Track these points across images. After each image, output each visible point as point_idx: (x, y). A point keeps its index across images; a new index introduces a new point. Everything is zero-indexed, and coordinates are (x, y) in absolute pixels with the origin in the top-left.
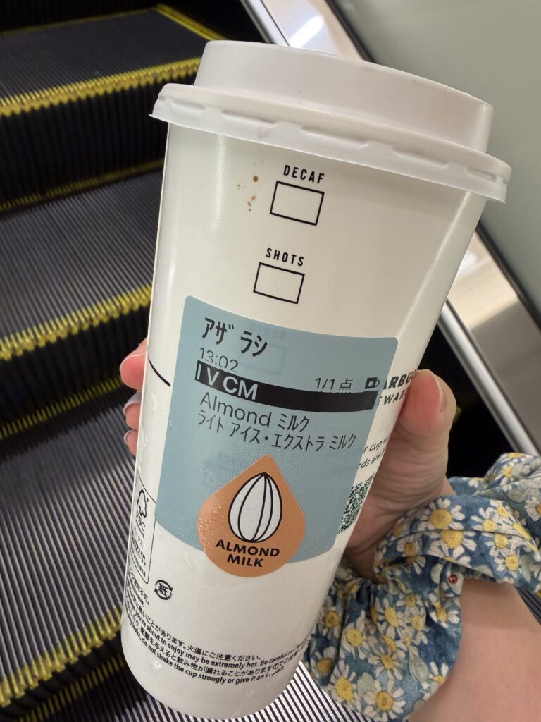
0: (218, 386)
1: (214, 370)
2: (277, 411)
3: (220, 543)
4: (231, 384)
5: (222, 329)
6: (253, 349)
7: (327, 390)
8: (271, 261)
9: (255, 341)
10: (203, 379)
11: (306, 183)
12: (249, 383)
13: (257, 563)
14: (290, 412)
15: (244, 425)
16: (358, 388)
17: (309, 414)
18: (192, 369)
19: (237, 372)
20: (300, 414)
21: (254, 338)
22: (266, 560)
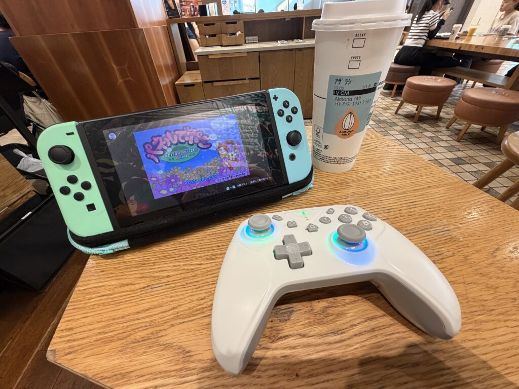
0: (339, 94)
1: (338, 91)
2: (353, 97)
3: (340, 132)
4: (343, 93)
5: (340, 80)
6: (348, 83)
7: (365, 88)
8: (353, 60)
9: (348, 81)
10: (335, 94)
11: (361, 37)
12: (347, 91)
13: (349, 134)
14: (356, 96)
15: (346, 102)
16: (372, 86)
17: (361, 96)
18: (332, 92)
19: (344, 90)
20: (359, 96)
21: (348, 80)
22: (350, 133)
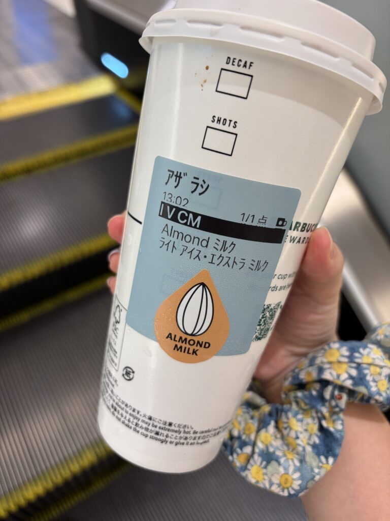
0: (174, 219)
1: (172, 207)
2: (213, 237)
3: (169, 336)
4: (183, 217)
5: (179, 176)
6: (200, 190)
7: (249, 223)
8: (215, 125)
9: (201, 184)
10: (164, 215)
11: (241, 69)
12: (196, 215)
13: (194, 352)
14: (223, 238)
15: (190, 246)
16: (271, 224)
17: (235, 240)
18: (157, 208)
19: (188, 208)
20: (229, 240)
21: (200, 182)
22: (201, 351)
